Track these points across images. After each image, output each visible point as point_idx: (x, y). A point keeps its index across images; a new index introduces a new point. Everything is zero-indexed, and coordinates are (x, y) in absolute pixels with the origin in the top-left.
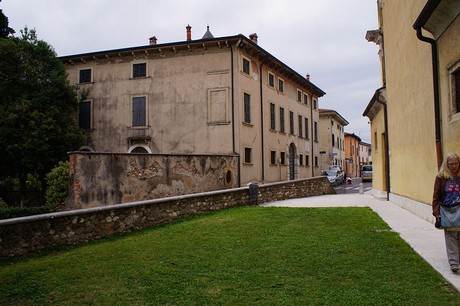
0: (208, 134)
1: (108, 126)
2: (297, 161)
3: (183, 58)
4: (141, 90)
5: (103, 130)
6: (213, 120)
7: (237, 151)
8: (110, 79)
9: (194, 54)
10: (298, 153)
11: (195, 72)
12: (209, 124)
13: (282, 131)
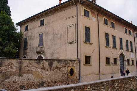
0: (66, 48)
1: (31, 47)
2: (126, 63)
3: (57, 14)
4: (42, 31)
5: (30, 49)
6: (68, 41)
7: (79, 57)
8: (33, 28)
9: (62, 11)
10: (126, 59)
11: (61, 19)
12: (66, 43)
13: (115, 47)
